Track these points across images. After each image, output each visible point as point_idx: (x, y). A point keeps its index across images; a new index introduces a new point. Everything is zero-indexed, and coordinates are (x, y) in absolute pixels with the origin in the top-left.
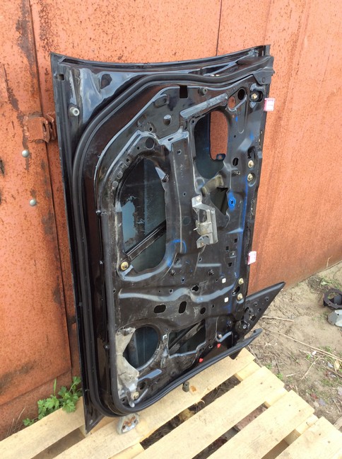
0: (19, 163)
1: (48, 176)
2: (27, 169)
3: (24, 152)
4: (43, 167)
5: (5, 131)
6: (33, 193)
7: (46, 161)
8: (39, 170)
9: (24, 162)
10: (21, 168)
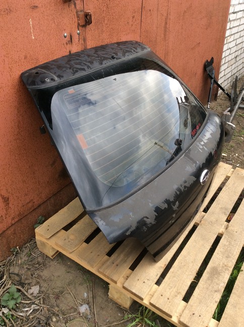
3: (78, 32)
4: (84, 41)
5: (72, 19)
7: (85, 37)
9: (78, 37)
10: (77, 40)
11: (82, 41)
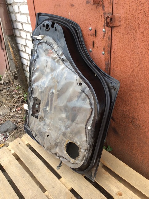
0: (101, 34)
1: (110, 44)
2: (104, 37)
3: (104, 30)
4: (109, 39)
5: (99, 19)
6: (104, 49)
7: (110, 37)
8: (108, 40)
9: (103, 34)
10: (102, 36)
11: (106, 39)
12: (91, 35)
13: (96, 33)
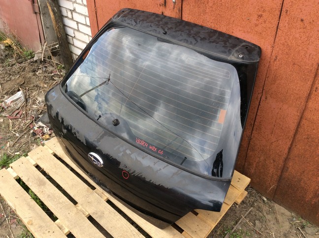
11: (176, 10)
12: (160, 5)
13: (165, 3)
